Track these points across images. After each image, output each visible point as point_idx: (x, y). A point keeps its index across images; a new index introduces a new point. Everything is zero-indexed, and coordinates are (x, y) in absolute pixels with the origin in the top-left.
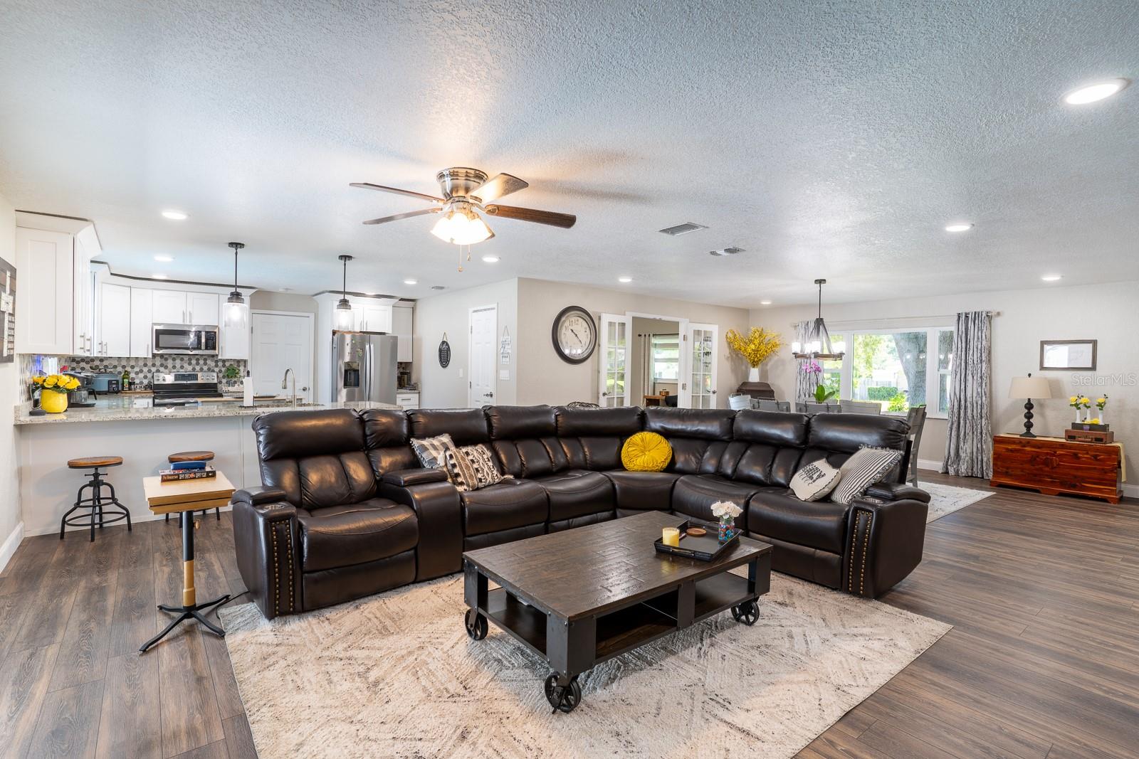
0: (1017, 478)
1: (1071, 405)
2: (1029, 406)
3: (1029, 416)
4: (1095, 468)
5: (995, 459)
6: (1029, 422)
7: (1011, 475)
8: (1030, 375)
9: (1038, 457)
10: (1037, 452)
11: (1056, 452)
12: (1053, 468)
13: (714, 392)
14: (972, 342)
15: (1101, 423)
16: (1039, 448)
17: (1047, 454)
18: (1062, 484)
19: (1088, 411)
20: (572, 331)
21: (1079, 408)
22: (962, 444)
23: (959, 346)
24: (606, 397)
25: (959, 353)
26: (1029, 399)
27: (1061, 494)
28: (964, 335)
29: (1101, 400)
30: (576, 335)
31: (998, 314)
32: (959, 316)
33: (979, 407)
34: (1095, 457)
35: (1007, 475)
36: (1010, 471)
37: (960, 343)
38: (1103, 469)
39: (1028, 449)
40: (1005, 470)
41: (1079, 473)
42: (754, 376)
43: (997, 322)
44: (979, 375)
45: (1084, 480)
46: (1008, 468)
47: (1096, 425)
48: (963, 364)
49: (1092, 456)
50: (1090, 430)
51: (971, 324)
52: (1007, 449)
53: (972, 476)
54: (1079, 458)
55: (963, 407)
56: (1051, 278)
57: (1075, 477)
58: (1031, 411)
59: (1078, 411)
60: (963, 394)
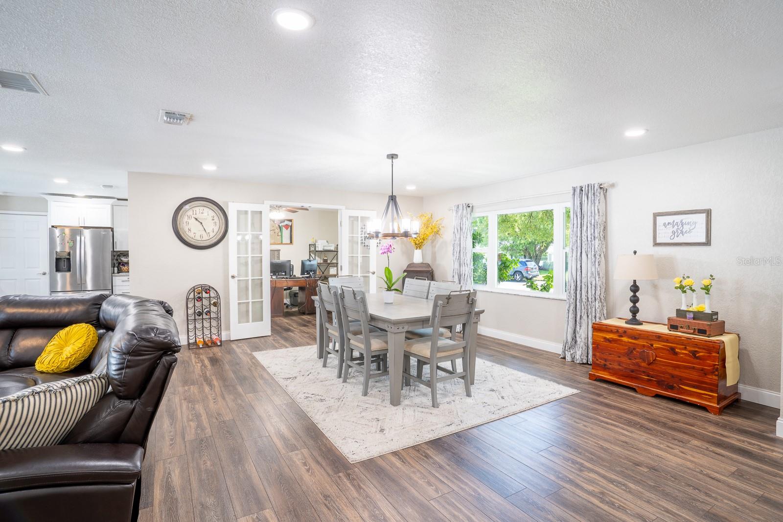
0: (614, 373)
1: (676, 288)
2: (635, 288)
3: (635, 300)
4: (694, 368)
5: (594, 349)
6: (634, 306)
7: (609, 369)
8: (635, 252)
9: (634, 349)
10: (634, 343)
11: (652, 345)
12: (649, 364)
13: (374, 273)
14: (585, 217)
15: (708, 310)
16: (635, 339)
17: (644, 346)
18: (660, 384)
19: (694, 295)
20: (196, 219)
21: (685, 292)
22: (578, 329)
23: (575, 222)
24: (236, 279)
25: (575, 229)
26: (635, 281)
27: (657, 396)
28: (579, 210)
29: (706, 282)
30: (201, 223)
31: (613, 186)
32: (574, 190)
33: (593, 288)
34: (694, 353)
35: (605, 368)
36: (608, 363)
37: (575, 219)
38: (702, 370)
39: (625, 339)
40: (603, 362)
41: (676, 372)
42: (418, 257)
43: (612, 194)
44: (593, 253)
45: (682, 380)
46: (606, 360)
47: (701, 313)
48: (579, 241)
49: (690, 351)
50: (694, 318)
51: (584, 198)
52: (605, 338)
53: (587, 364)
54: (676, 354)
55: (579, 288)
56: (635, 133)
57: (673, 376)
58: (637, 294)
59: (683, 295)
60: (579, 273)
